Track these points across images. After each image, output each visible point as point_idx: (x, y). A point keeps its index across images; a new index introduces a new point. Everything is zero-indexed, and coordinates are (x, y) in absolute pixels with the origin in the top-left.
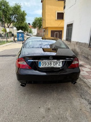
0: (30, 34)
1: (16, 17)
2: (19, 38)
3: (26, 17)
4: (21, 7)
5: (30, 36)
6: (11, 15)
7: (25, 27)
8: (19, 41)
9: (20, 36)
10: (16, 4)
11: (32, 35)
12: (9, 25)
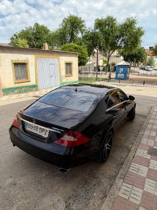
0: (148, 66)
1: (124, 40)
2: (119, 74)
3: (142, 38)
4: (136, 22)
5: (148, 70)
6: (117, 37)
7: (139, 55)
8: (118, 79)
9: (120, 72)
10: (127, 19)
11: (151, 69)
12: (111, 52)
